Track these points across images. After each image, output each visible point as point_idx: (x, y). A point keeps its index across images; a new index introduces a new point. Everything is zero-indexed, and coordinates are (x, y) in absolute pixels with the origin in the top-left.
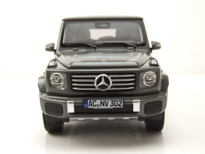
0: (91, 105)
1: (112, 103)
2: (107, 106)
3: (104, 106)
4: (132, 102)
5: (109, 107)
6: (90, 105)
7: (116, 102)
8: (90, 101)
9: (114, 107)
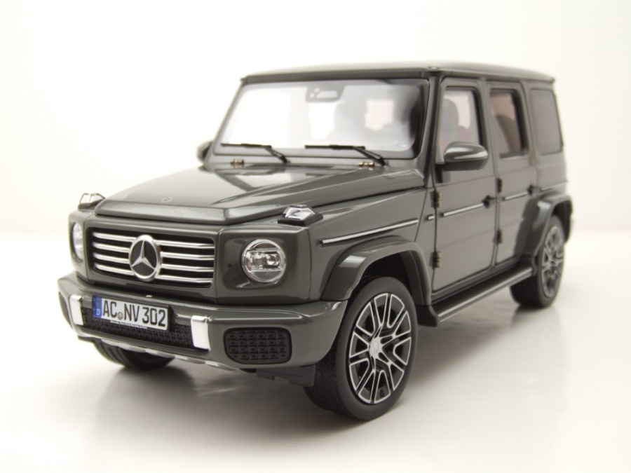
0: (108, 312)
1: (146, 314)
2: (136, 320)
3: (130, 319)
4: (189, 320)
5: (140, 324)
6: (105, 312)
7: (154, 312)
8: (106, 302)
9: (149, 325)
